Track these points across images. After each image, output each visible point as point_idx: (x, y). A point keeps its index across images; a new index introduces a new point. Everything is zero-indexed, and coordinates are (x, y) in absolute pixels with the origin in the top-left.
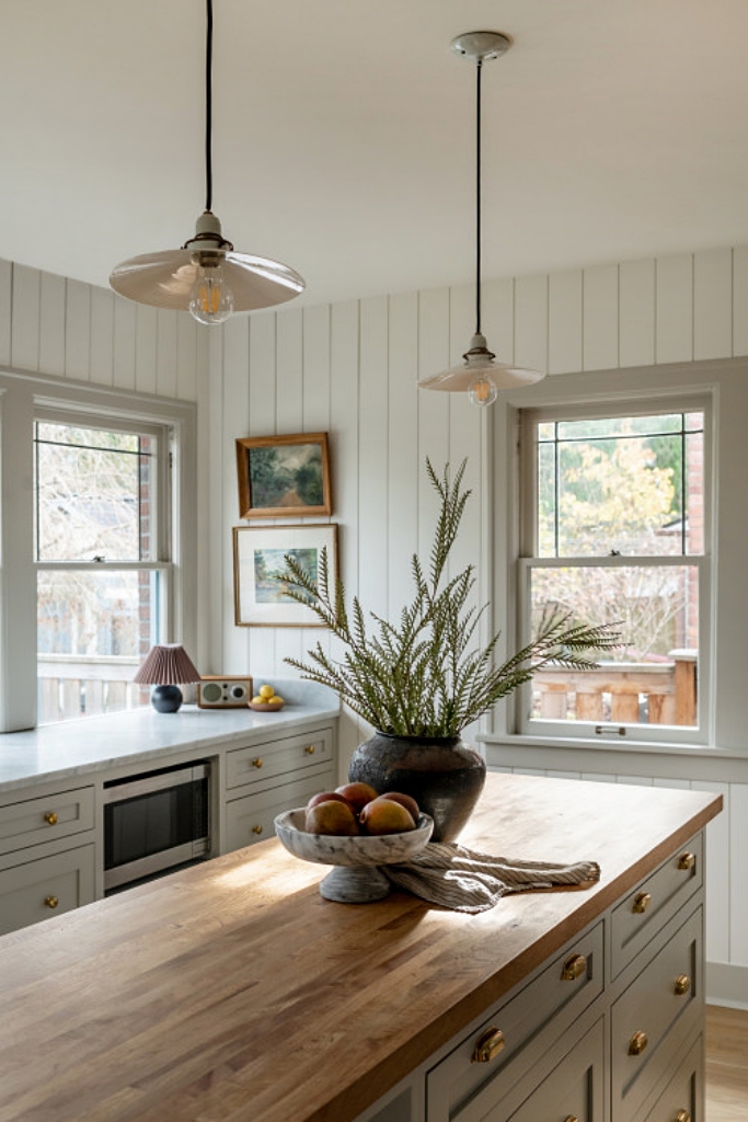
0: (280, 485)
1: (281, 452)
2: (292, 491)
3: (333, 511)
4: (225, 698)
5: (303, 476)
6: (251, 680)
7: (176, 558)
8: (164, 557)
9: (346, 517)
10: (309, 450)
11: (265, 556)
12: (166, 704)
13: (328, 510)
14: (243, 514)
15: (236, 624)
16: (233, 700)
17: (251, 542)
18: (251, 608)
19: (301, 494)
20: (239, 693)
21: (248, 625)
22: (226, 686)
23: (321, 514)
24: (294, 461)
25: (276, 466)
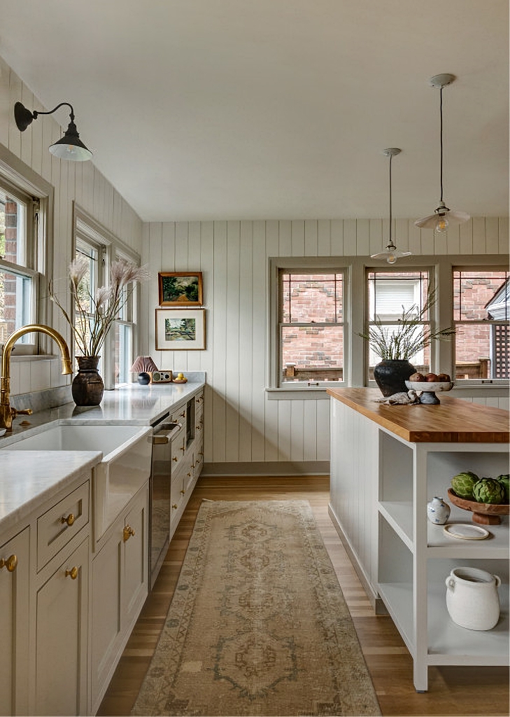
0: (178, 293)
1: (179, 279)
2: (184, 295)
3: (203, 303)
4: (162, 379)
5: (189, 289)
6: (171, 371)
7: (135, 321)
8: (129, 320)
9: (209, 306)
10: (192, 279)
11: (170, 321)
12: (145, 381)
13: (201, 303)
14: (160, 304)
15: (157, 350)
16: (165, 379)
17: (163, 315)
18: (163, 343)
19: (188, 296)
20: (167, 377)
21: (161, 350)
22: (162, 374)
23: (197, 305)
24: (186, 283)
25: (176, 285)
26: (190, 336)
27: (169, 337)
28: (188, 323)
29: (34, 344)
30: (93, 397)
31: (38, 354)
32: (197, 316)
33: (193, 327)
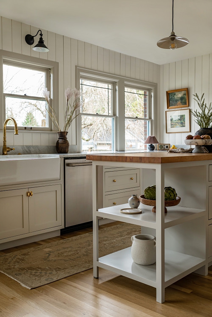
0: (176, 101)
1: (177, 93)
2: (179, 102)
3: (189, 106)
4: (164, 148)
5: (182, 98)
6: (170, 144)
7: (153, 118)
8: (150, 118)
9: (192, 107)
10: (183, 92)
11: (173, 117)
12: (151, 149)
14: (168, 108)
15: (166, 133)
17: (170, 114)
18: (170, 129)
19: (181, 102)
20: (167, 147)
21: (169, 133)
22: (164, 145)
23: (186, 107)
24: (180, 95)
25: (176, 97)
26: (183, 125)
27: (172, 126)
28: (182, 117)
29: (48, 127)
30: (61, 150)
31: (51, 131)
32: (186, 113)
33: (184, 119)
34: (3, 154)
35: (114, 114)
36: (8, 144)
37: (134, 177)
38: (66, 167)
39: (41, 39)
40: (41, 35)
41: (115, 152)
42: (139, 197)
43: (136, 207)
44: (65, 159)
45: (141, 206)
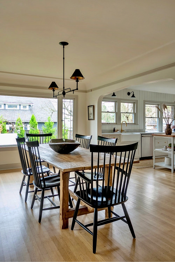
34: (121, 132)
35: (158, 117)
36: (122, 129)
37: (166, 142)
38: (142, 137)
39: (133, 94)
40: (133, 93)
41: (158, 132)
42: (167, 146)
43: (166, 149)
44: (142, 134)
45: (168, 149)
